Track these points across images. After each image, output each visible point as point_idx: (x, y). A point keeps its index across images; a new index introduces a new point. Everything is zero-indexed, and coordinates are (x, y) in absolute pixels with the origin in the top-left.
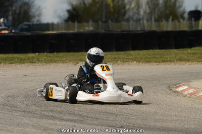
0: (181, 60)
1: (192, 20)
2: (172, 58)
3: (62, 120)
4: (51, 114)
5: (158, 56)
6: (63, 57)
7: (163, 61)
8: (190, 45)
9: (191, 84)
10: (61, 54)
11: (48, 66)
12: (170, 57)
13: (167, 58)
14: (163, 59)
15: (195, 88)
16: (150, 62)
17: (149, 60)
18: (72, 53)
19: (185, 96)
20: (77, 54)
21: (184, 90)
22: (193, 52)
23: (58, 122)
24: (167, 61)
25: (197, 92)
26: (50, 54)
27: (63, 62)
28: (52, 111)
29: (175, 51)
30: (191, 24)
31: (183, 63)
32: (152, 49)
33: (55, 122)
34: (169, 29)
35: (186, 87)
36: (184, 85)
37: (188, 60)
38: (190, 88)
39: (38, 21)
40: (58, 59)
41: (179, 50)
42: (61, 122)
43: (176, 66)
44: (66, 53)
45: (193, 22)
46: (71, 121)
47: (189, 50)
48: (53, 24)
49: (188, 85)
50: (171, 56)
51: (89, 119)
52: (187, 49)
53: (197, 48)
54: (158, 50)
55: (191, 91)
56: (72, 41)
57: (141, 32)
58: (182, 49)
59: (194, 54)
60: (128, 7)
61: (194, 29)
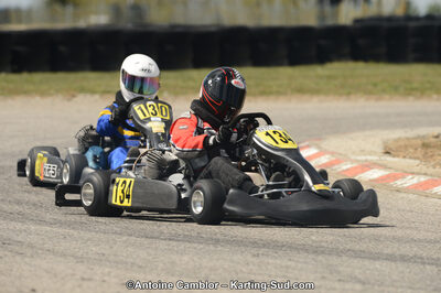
2: (281, 86)
4: (17, 208)
6: (41, 82)
7: (263, 93)
9: (325, 145)
11: (10, 102)
12: (277, 85)
13: (271, 87)
14: (261, 88)
15: (332, 153)
20: (72, 76)
22: (327, 73)
25: (338, 162)
26: (13, 75)
28: (19, 203)
29: (289, 71)
31: (306, 97)
33: (25, 227)
35: (313, 151)
36: (309, 146)
40: (32, 88)
41: (297, 68)
42: (38, 227)
43: (291, 105)
44: (47, 75)
47: (320, 70)
49: (318, 147)
53: (335, 64)
55: (324, 160)
56: (62, 48)
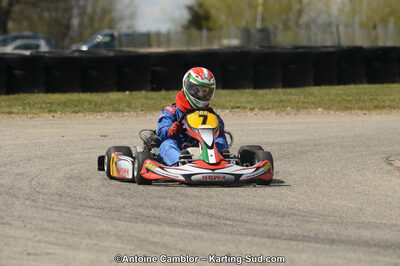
2: (393, 100)
3: (176, 224)
5: (366, 98)
7: (376, 107)
11: (149, 116)
12: (389, 100)
13: (384, 101)
14: (375, 103)
16: (351, 109)
17: (348, 105)
23: (167, 229)
24: (384, 107)
26: (152, 93)
28: (155, 207)
32: (355, 83)
33: (160, 229)
34: (390, 43)
39: (129, 27)
42: (172, 229)
46: (193, 226)
48: (158, 34)
50: (391, 98)
51: (228, 222)
54: (366, 86)
57: (332, 50)
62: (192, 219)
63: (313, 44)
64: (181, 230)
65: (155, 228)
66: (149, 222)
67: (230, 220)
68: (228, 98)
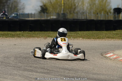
0: (109, 38)
1: (115, 14)
2: (103, 36)
3: (37, 72)
5: (95, 35)
6: (37, 34)
7: (98, 38)
8: (115, 29)
9: (115, 52)
10: (37, 32)
11: (29, 39)
12: (102, 36)
13: (100, 36)
14: (98, 37)
15: (117, 55)
16: (90, 38)
18: (43, 32)
19: (111, 59)
20: (46, 32)
21: (111, 56)
22: (116, 33)
23: (34, 74)
24: (100, 38)
25: (119, 57)
26: (30, 32)
27: (38, 37)
28: (31, 67)
29: (106, 32)
30: (115, 16)
31: (110, 39)
32: (92, 31)
33: (32, 73)
34: (102, 19)
35: (112, 54)
36: (110, 53)
37: (113, 38)
38: (114, 55)
39: (22, 12)
40: (35, 35)
41: (108, 31)
42: (36, 74)
43: (106, 41)
44: (39, 32)
45: (116, 15)
46: (42, 73)
47: (114, 32)
48: (31, 14)
51: (53, 72)
52: (112, 31)
53: (118, 31)
54: (95, 31)
55: (115, 57)
56: (43, 25)
57: (85, 20)
58: (109, 31)
59: (116, 34)
60: (77, 5)
61: (116, 19)
62: (42, 70)
63: (78, 18)
64: (39, 74)
65: (31, 73)
66: (29, 71)
67: (53, 71)
68: (53, 34)
